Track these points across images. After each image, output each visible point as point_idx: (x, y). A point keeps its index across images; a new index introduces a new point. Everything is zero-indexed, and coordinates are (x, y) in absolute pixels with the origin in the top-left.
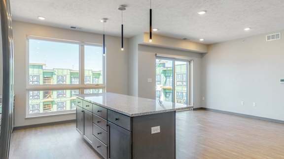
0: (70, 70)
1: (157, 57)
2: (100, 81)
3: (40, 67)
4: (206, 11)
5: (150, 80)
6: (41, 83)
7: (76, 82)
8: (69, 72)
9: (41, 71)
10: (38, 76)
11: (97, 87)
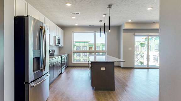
0: (102, 43)
1: (135, 35)
2: (104, 49)
3: (87, 42)
4: (152, 7)
5: (130, 48)
6: (88, 49)
7: (93, 49)
8: (101, 44)
9: (88, 44)
10: (87, 47)
11: (102, 51)
